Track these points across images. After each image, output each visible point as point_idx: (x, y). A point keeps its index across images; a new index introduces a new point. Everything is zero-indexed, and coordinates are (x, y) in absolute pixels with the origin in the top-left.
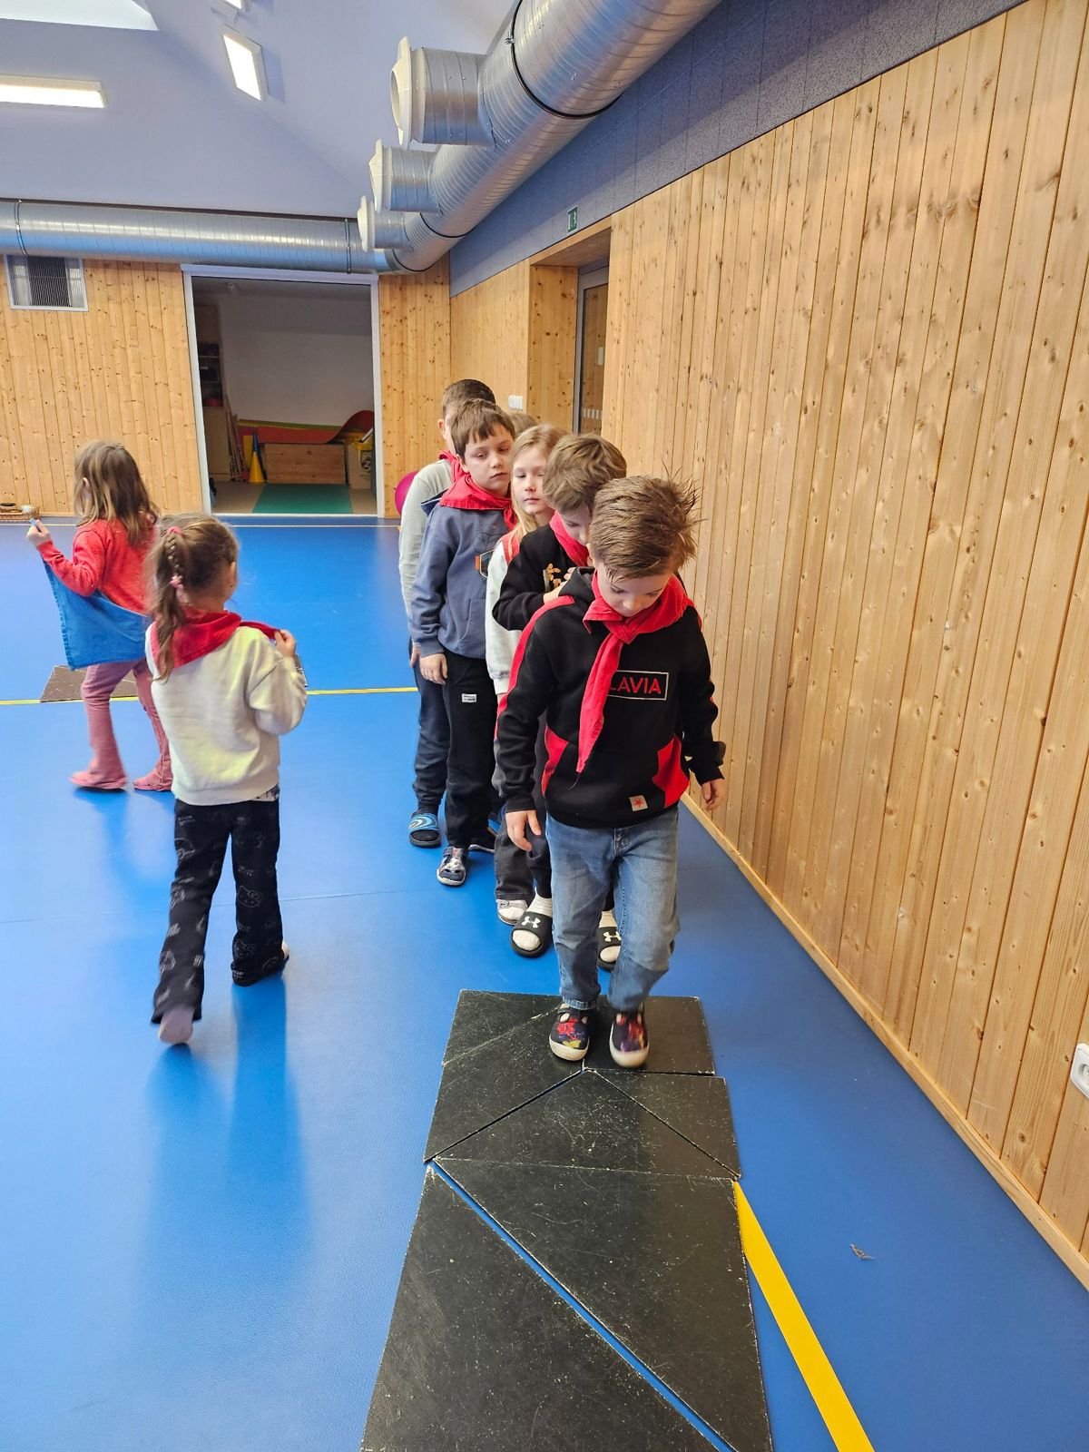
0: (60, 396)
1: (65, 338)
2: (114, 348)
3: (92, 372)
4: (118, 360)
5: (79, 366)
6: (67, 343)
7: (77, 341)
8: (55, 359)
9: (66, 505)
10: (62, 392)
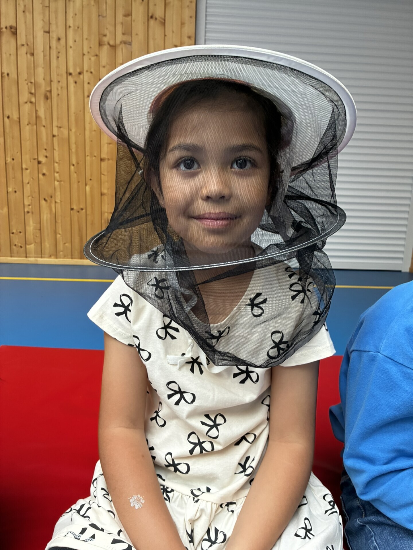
0: (26, 108)
1: (39, 30)
2: (100, 45)
3: (70, 78)
5: (54, 70)
6: (41, 37)
7: (54, 35)
8: (23, 59)
9: (23, 248)
10: (28, 103)
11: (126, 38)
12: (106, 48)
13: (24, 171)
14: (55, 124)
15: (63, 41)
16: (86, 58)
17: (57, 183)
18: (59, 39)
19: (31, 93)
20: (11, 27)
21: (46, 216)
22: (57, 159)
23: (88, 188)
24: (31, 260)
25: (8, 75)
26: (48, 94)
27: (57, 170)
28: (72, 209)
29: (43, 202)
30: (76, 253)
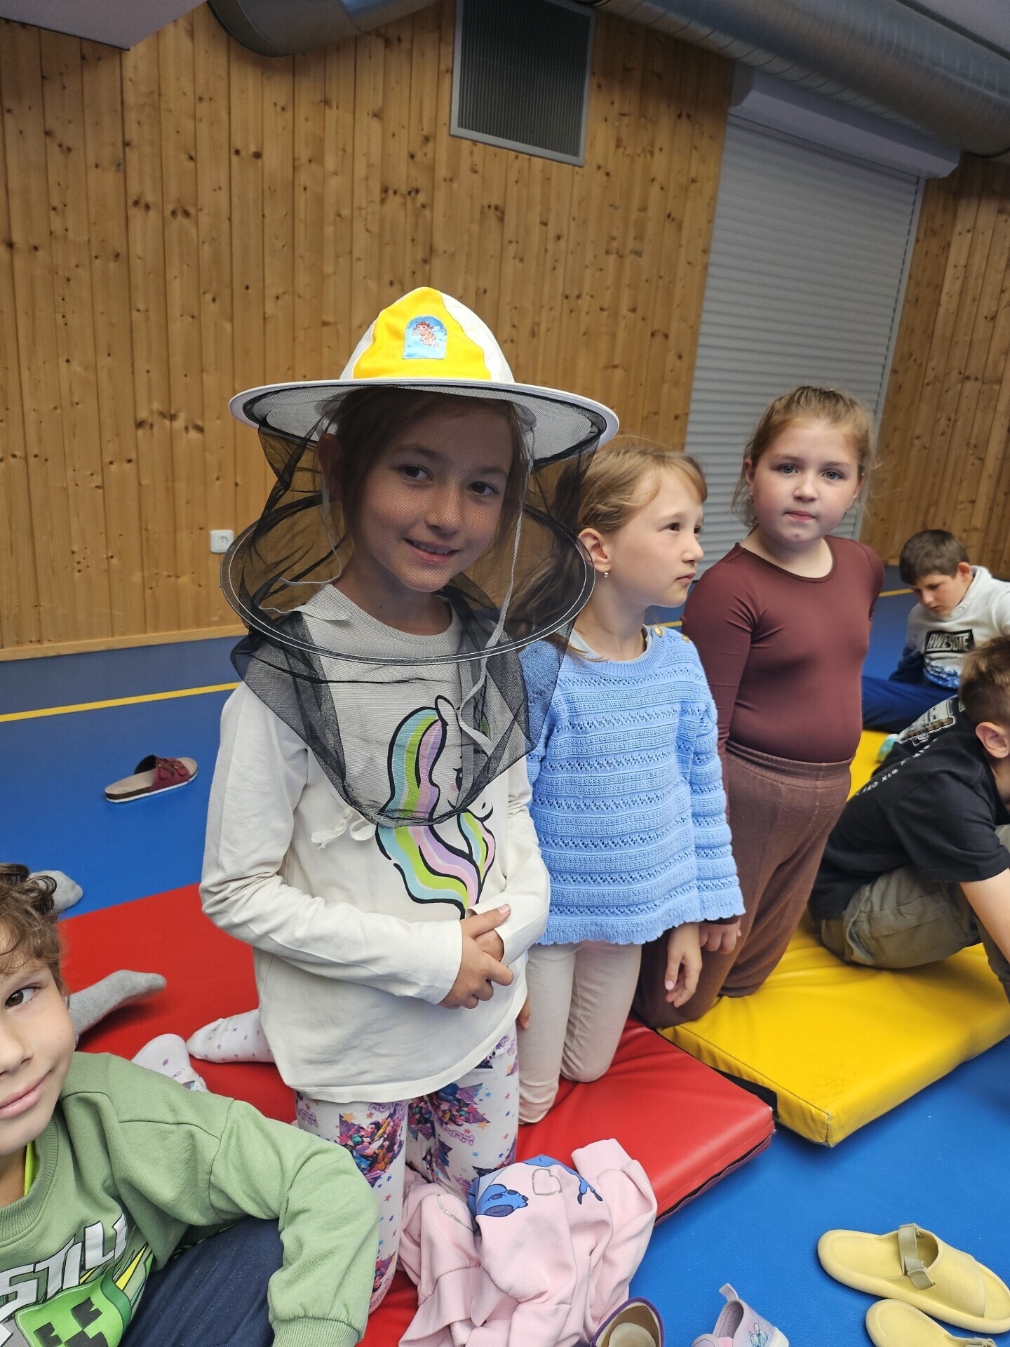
1: (535, 219)
2: (607, 253)
3: (565, 301)
4: (610, 279)
5: (547, 289)
6: (536, 231)
7: (552, 230)
8: (510, 266)
10: (509, 342)
12: (612, 258)
15: (562, 243)
16: (588, 272)
18: (559, 238)
19: (514, 326)
20: (497, 208)
25: (485, 291)
26: (536, 330)
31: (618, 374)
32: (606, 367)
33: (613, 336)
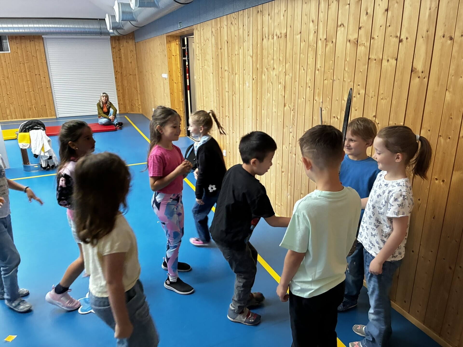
0: (2, 81)
3: (13, 72)
4: (22, 68)
5: (8, 71)
6: (4, 63)
7: (7, 62)
9: (7, 118)
11: (27, 62)
12: (22, 65)
13: (4, 97)
14: (11, 84)
15: (10, 64)
16: (17, 67)
17: (14, 99)
19: (3, 77)
21: (12, 108)
22: (13, 93)
23: (23, 100)
24: (10, 120)
26: (8, 77)
27: (13, 96)
28: (19, 106)
29: (10, 104)
30: (22, 117)
31: (29, 82)
32: (26, 81)
33: (26, 76)
